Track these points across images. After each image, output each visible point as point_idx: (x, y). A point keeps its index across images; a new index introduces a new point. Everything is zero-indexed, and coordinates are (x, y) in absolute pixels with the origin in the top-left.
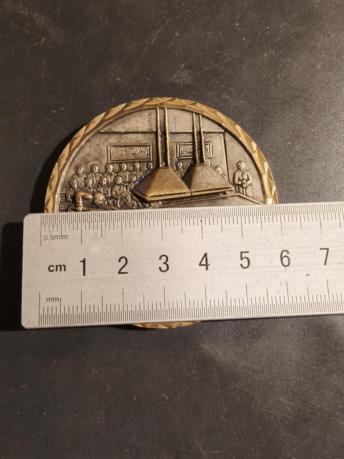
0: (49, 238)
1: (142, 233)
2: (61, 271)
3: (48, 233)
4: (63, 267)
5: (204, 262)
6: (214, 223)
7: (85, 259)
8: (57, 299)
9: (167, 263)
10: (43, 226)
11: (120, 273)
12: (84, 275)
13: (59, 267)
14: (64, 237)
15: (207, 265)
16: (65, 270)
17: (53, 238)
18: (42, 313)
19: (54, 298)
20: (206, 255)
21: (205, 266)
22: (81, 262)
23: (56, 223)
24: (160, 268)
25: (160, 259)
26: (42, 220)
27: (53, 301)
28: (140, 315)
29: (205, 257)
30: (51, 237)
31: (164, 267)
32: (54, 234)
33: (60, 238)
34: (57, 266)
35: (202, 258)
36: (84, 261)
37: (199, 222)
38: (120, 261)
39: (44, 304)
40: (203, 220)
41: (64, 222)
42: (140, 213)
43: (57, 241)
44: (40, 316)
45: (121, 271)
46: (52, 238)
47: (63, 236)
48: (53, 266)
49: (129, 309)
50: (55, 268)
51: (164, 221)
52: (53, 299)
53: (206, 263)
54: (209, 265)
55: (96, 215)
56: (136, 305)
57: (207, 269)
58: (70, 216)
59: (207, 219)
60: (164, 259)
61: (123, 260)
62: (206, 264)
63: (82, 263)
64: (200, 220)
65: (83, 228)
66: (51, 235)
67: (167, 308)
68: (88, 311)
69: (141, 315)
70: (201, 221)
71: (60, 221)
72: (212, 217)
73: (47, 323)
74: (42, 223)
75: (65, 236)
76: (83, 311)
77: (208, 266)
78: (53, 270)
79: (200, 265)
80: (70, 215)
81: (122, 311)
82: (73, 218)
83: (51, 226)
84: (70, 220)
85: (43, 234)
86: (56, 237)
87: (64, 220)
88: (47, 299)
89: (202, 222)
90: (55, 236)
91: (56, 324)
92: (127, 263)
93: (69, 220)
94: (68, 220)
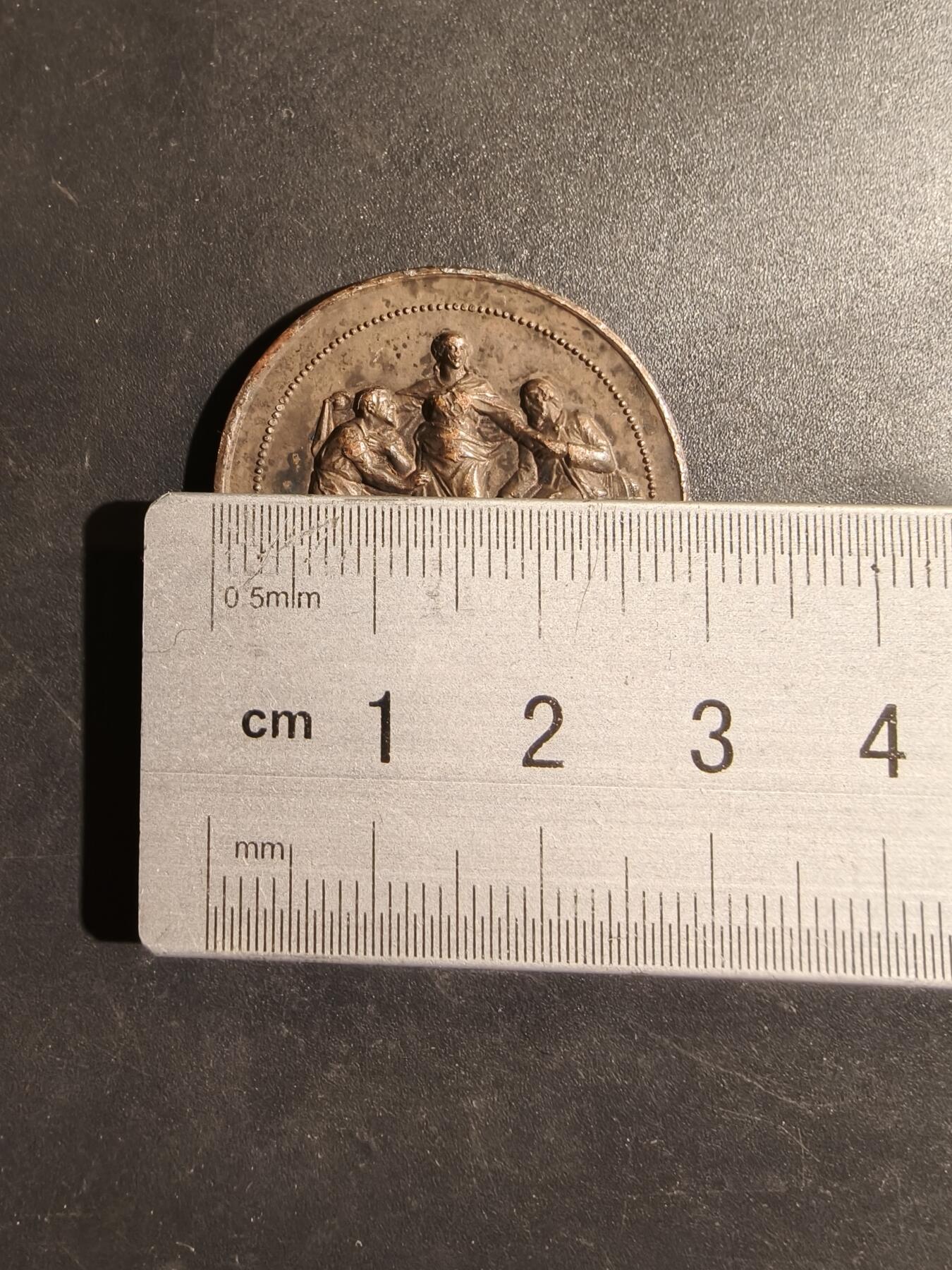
0: (245, 596)
1: (623, 601)
2: (291, 735)
3: (239, 579)
4: (300, 722)
5: (881, 744)
6: (931, 581)
7: (387, 694)
8: (278, 849)
9: (725, 735)
10: (221, 549)
11: (528, 762)
12: (385, 758)
13: (284, 722)
14: (304, 599)
15: (893, 757)
16: (308, 735)
17: (262, 599)
18: (216, 900)
19: (263, 845)
20: (889, 714)
21: (886, 761)
22: (372, 704)
23: (274, 540)
24: (696, 756)
25: (697, 716)
26: (218, 524)
27: (263, 857)
28: (611, 942)
29: (886, 723)
30: (253, 595)
31: (713, 754)
32: (267, 583)
33: (290, 600)
34: (276, 717)
35: (873, 724)
36: (384, 704)
37: (868, 575)
38: (529, 713)
39: (227, 866)
40: (884, 563)
41: (306, 539)
42: (618, 519)
43: (276, 611)
44: (212, 911)
45: (536, 757)
46: (257, 601)
47: (300, 594)
48: (262, 716)
49: (567, 915)
50: (267, 723)
51: (715, 558)
52: (262, 850)
53: (890, 746)
54: (902, 755)
55: (436, 514)
56: (593, 900)
57: (893, 772)
58: (330, 515)
59: (902, 564)
60: (713, 718)
61: (544, 713)
62: (890, 751)
63: (378, 710)
64: (867, 562)
65: (383, 569)
66: (255, 589)
67: (721, 919)
68: (399, 908)
69: (615, 942)
70: (874, 567)
71: (290, 531)
72: (924, 553)
73: (236, 943)
74: (217, 535)
75: (309, 596)
76: (382, 907)
77: (900, 761)
78: (262, 732)
79: (866, 752)
80: (330, 511)
81: (538, 918)
82: (339, 522)
83: (253, 554)
84: (330, 531)
85: (223, 581)
86: (273, 597)
87: (306, 526)
88: (237, 845)
89: (877, 571)
90: (269, 595)
91: (273, 950)
92: (560, 723)
93: (326, 530)
94: (322, 531)
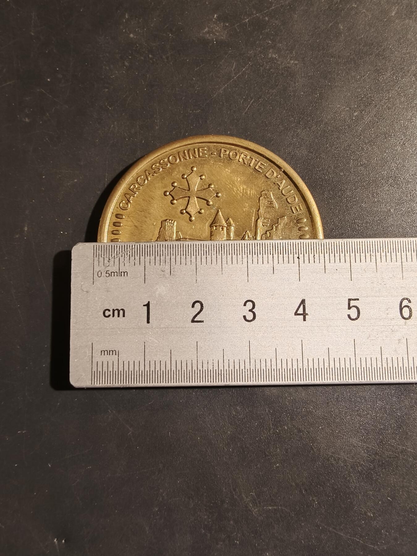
0: (104, 274)
1: (222, 271)
2: (119, 316)
3: (102, 268)
4: (121, 312)
5: (301, 311)
6: (315, 261)
7: (149, 302)
8: (114, 352)
9: (253, 310)
10: (96, 259)
11: (193, 321)
12: (148, 322)
13: (116, 312)
14: (123, 274)
15: (304, 315)
16: (124, 316)
17: (109, 274)
18: (95, 369)
19: (110, 351)
20: (303, 302)
21: (302, 316)
22: (144, 305)
23: (113, 256)
24: (245, 317)
25: (245, 305)
26: (95, 251)
27: (110, 355)
28: (219, 376)
29: (302, 305)
30: (106, 273)
31: (250, 316)
32: (111, 269)
33: (118, 275)
34: (114, 310)
35: (298, 305)
36: (148, 305)
37: (296, 259)
38: (193, 306)
39: (98, 358)
40: (301, 256)
41: (123, 255)
42: (220, 246)
43: (114, 278)
44: (93, 373)
45: (195, 320)
46: (108, 275)
47: (121, 272)
48: (109, 310)
49: (205, 368)
50: (111, 313)
51: (250, 256)
52: (109, 352)
53: (303, 312)
54: (307, 314)
55: (164, 246)
56: (213, 363)
57: (304, 320)
58: (131, 248)
59: (307, 256)
60: (250, 305)
61: (198, 306)
62: (303, 313)
63: (146, 307)
64: (296, 256)
65: (147, 264)
66: (107, 271)
67: (253, 367)
68: (152, 368)
69: (220, 376)
70: (298, 258)
71: (118, 253)
72: (313, 253)
73: (101, 382)
74: (95, 255)
75: (124, 273)
76: (147, 368)
77: (307, 316)
78: (109, 316)
79: (296, 314)
80: (131, 246)
81: (196, 369)
82: (134, 249)
83: (107, 259)
84: (131, 252)
85: (97, 269)
86: (113, 273)
87: (123, 252)
88: (101, 351)
89: (299, 259)
90: (111, 273)
91: (113, 383)
92: (203, 309)
93: (130, 252)
94: (128, 252)
